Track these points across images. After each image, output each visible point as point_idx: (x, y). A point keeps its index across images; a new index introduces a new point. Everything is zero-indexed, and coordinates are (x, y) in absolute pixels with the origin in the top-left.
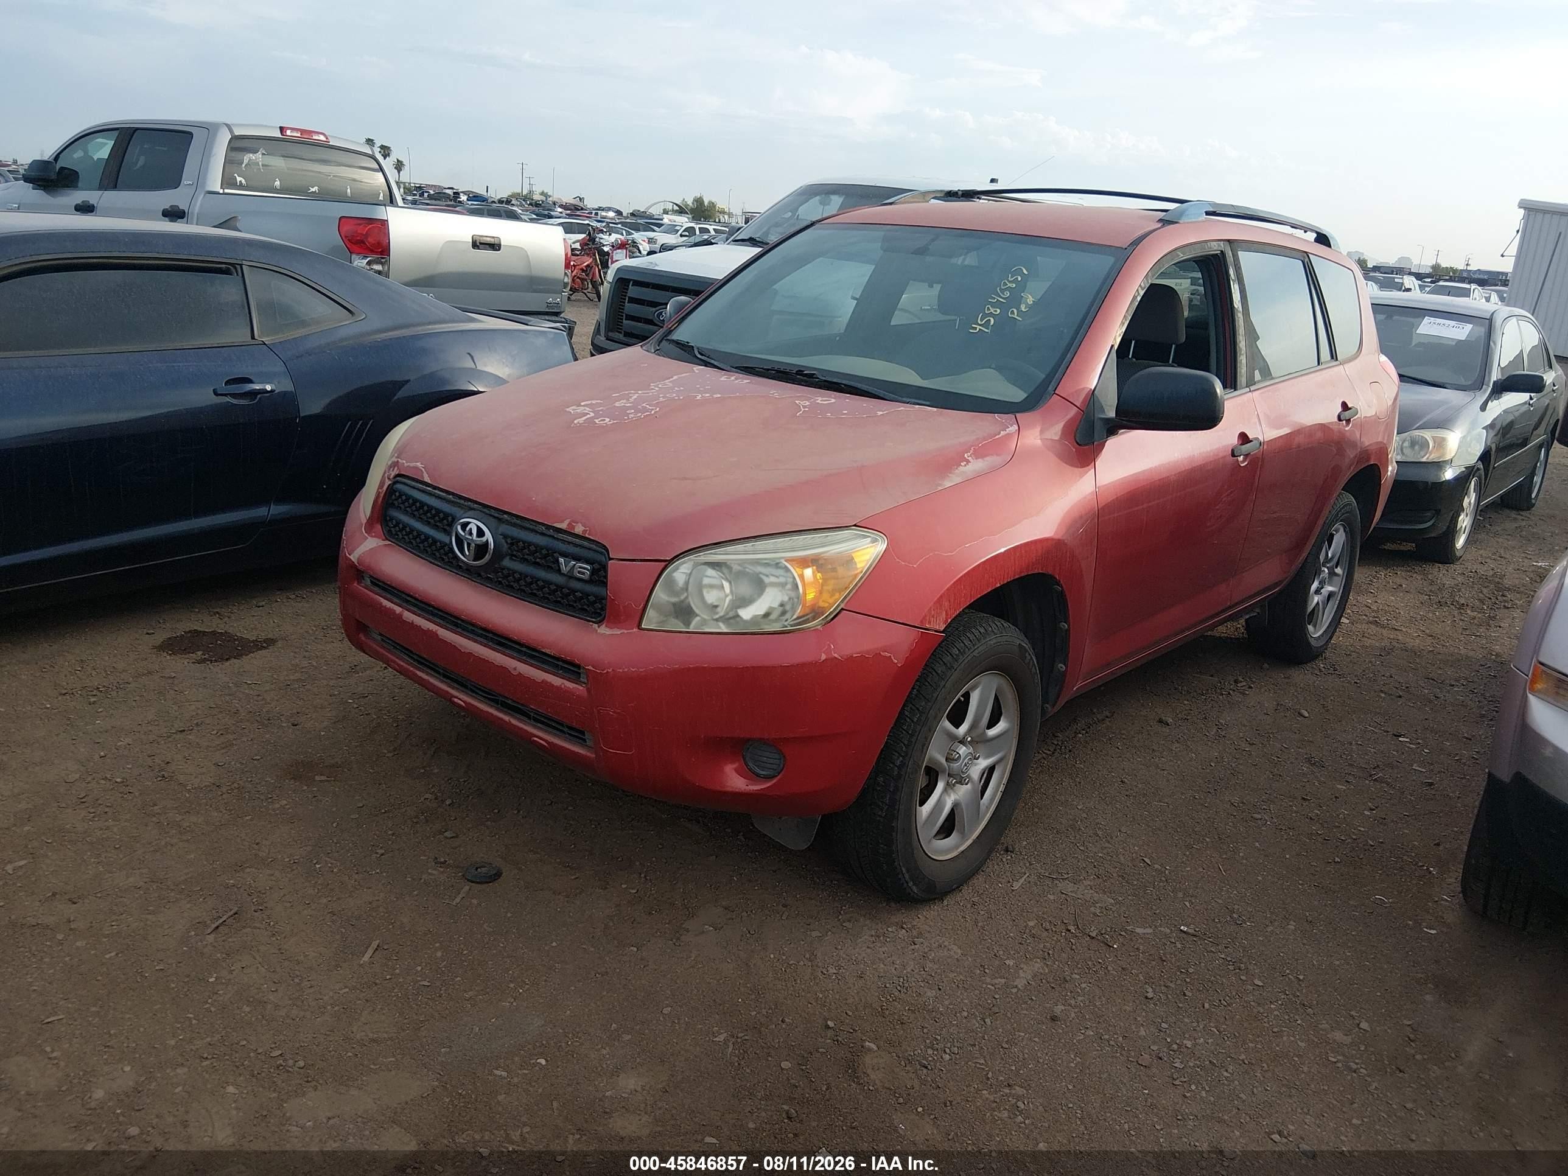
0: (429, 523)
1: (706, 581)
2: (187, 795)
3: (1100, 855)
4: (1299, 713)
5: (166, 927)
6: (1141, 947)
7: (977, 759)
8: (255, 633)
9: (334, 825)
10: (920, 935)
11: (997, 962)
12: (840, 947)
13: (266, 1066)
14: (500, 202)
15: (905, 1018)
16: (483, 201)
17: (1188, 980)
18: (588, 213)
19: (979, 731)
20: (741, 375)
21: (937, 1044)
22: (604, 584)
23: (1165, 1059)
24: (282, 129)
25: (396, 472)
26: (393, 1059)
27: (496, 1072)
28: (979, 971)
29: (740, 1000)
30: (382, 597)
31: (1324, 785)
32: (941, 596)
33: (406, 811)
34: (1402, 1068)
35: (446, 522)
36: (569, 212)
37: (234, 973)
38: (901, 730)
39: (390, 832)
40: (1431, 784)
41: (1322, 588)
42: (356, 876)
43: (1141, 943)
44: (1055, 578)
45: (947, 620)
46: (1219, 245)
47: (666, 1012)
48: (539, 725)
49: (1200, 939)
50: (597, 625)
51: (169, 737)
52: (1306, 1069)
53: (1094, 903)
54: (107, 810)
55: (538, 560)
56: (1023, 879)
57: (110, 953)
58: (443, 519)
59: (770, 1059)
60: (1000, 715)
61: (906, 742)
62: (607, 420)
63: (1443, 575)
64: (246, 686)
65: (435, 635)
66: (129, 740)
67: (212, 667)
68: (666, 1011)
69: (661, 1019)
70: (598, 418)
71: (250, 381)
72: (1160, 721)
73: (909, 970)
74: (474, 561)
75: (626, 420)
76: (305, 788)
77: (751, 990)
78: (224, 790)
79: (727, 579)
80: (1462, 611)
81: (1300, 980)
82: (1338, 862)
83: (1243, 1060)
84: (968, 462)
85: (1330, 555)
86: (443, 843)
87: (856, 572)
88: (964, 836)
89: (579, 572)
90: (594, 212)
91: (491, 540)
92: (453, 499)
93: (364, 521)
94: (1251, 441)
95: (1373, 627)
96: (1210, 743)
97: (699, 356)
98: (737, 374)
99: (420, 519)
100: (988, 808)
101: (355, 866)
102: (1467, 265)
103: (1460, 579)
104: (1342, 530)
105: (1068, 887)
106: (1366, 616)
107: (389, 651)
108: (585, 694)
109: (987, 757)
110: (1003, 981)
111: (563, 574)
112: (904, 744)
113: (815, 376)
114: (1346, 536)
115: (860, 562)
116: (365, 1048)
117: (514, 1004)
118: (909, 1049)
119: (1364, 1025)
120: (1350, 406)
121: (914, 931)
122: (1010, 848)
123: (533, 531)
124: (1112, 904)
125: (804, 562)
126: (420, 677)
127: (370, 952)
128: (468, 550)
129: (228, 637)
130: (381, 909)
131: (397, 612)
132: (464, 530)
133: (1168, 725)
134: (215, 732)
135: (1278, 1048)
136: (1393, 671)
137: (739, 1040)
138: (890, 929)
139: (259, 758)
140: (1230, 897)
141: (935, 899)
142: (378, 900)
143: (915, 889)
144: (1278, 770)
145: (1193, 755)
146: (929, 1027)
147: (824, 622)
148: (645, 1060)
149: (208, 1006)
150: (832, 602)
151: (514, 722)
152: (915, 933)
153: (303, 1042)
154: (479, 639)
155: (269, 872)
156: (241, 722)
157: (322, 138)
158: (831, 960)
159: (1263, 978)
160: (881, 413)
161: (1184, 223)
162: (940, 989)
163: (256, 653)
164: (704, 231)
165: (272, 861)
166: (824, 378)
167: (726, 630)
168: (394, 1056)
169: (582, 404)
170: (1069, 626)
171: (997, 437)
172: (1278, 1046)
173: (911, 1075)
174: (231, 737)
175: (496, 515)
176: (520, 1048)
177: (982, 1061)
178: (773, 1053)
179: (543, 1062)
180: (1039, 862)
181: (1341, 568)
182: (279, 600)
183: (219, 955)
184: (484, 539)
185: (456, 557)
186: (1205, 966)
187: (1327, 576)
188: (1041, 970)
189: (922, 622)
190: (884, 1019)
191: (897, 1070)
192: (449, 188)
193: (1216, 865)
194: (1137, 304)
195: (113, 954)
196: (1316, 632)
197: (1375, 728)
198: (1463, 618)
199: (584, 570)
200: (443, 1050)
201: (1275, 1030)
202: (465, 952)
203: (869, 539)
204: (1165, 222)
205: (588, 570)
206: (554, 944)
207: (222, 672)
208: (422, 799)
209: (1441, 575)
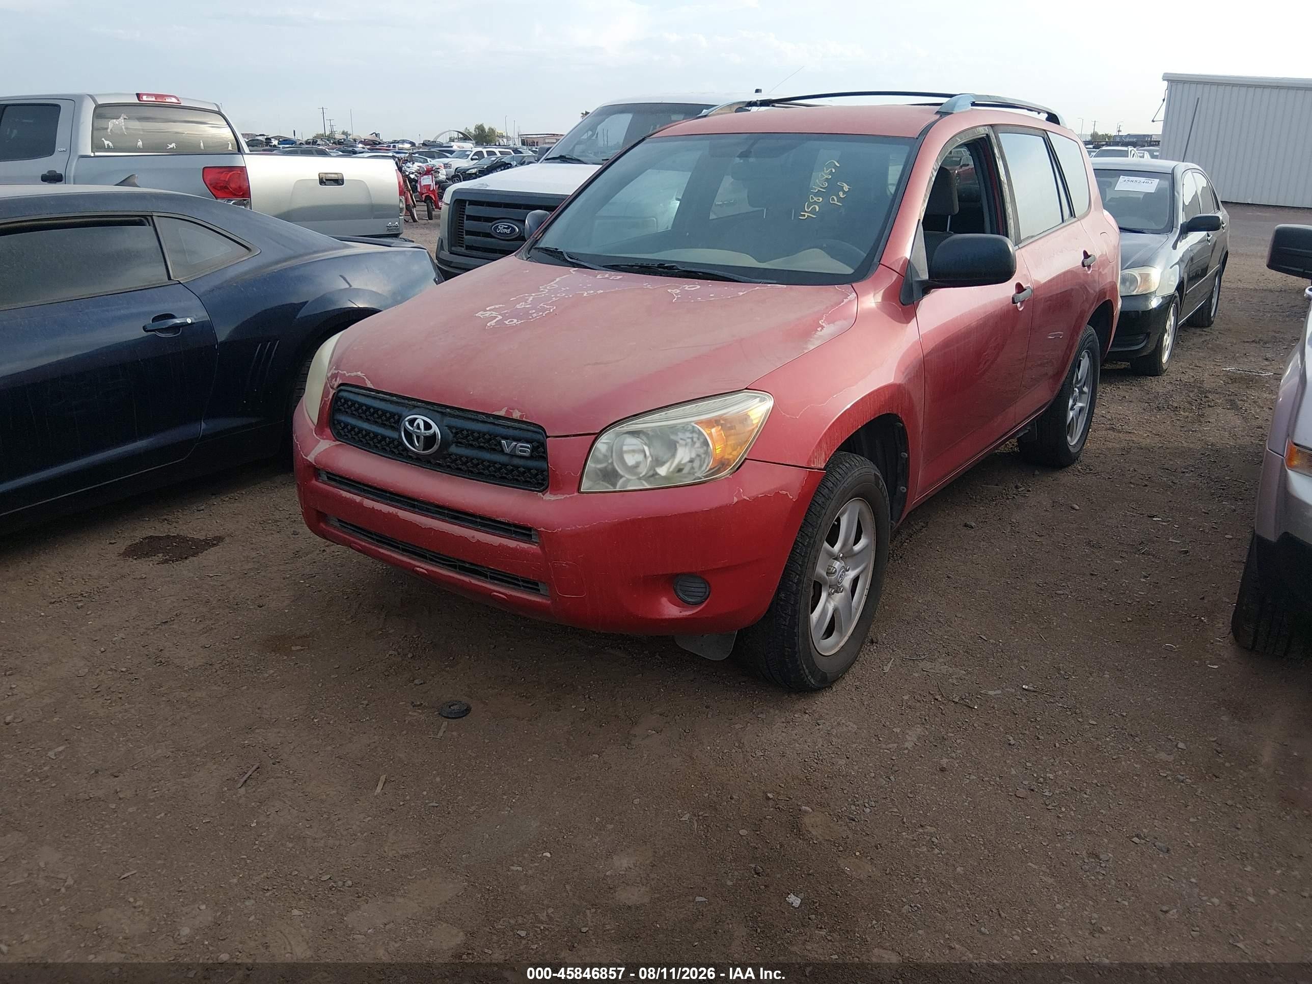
0: (376, 423)
1: (625, 448)
2: (187, 675)
3: (945, 637)
4: (1071, 507)
5: (201, 786)
6: (996, 706)
7: (848, 571)
8: (203, 533)
9: (320, 685)
10: (821, 717)
11: (887, 732)
12: (760, 734)
13: (320, 889)
14: (307, 143)
15: (827, 784)
16: (292, 144)
17: (1038, 727)
18: (387, 147)
19: (848, 547)
20: (613, 273)
21: (857, 801)
22: (544, 458)
23: (1036, 790)
24: (138, 95)
25: (339, 381)
26: (425, 869)
27: (512, 868)
28: (874, 740)
29: (693, 786)
30: (341, 489)
31: (1104, 562)
32: (821, 440)
33: (377, 666)
34: (1217, 775)
35: (395, 421)
36: (368, 147)
37: (270, 816)
38: (795, 553)
39: (369, 686)
40: (1186, 552)
41: (1075, 404)
42: (351, 725)
43: (994, 702)
44: (899, 417)
45: (826, 459)
46: (985, 130)
47: (636, 803)
48: (496, 582)
49: (1039, 693)
50: (541, 493)
51: (155, 628)
52: (1145, 785)
53: (951, 675)
54: (120, 696)
55: (482, 444)
56: (890, 663)
57: (159, 814)
58: (389, 418)
59: (729, 829)
60: (862, 532)
61: (800, 563)
62: (515, 321)
63: (1155, 385)
64: (209, 579)
65: (396, 516)
66: (122, 635)
67: (175, 566)
68: (637, 801)
69: (634, 808)
70: (507, 320)
71: (173, 317)
72: (966, 525)
73: (820, 745)
74: (423, 450)
75: (531, 319)
76: (285, 658)
77: (699, 777)
78: (217, 666)
79: (646, 444)
80: (1177, 413)
81: (1123, 716)
82: (1130, 621)
83: (1096, 784)
84: (823, 327)
85: (1079, 378)
86: (414, 689)
87: (753, 427)
88: (842, 635)
89: (520, 451)
90: (392, 145)
91: (438, 431)
92: (397, 400)
93: (313, 427)
94: (1025, 289)
95: (1111, 432)
96: (1008, 539)
97: (569, 259)
98: (609, 272)
99: (368, 420)
100: (857, 609)
101: (347, 717)
102: (1119, 131)
103: (1170, 387)
104: (1086, 356)
105: (927, 665)
106: (1104, 424)
107: (350, 535)
108: (539, 551)
109: (854, 569)
110: (895, 745)
111: (507, 454)
112: (799, 565)
113: (674, 268)
114: (1090, 361)
115: (755, 419)
116: (398, 863)
117: (512, 812)
118: (837, 807)
119: (1181, 745)
120: (1089, 254)
121: (815, 715)
122: (875, 640)
123: (473, 420)
124: (964, 675)
125: (711, 423)
126: (382, 553)
127: (380, 785)
128: (418, 442)
129: (183, 540)
130: (379, 749)
131: (358, 501)
132: (412, 426)
133: (972, 528)
134: (194, 620)
135: (1119, 771)
136: (1135, 466)
137: (701, 818)
138: (795, 715)
139: (239, 637)
140: (1054, 659)
141: (825, 688)
142: (374, 742)
143: (812, 681)
144: (1066, 554)
145: (998, 550)
146: (848, 789)
147: (732, 471)
148: (629, 843)
149: (257, 846)
150: (736, 455)
151: (473, 581)
152: (816, 715)
153: (346, 865)
154: (435, 515)
155: (275, 730)
156: (213, 609)
157: (174, 100)
158: (757, 746)
159: (1095, 719)
160: (742, 293)
161: (958, 113)
162: (848, 758)
163: (209, 550)
164: (490, 153)
165: (276, 721)
166: (683, 269)
167: (649, 487)
168: (425, 866)
169: (488, 309)
170: (909, 455)
171: (842, 304)
172: (1119, 769)
173: (843, 827)
174: (208, 622)
175: (439, 410)
176: (527, 846)
177: (896, 810)
178: (731, 825)
179: (548, 855)
180: (899, 648)
181: (1087, 387)
182: (215, 503)
183: (253, 804)
184: (431, 431)
185: (406, 449)
186: (1049, 714)
187: (1078, 394)
188: (923, 733)
189: (808, 463)
190: (810, 787)
191: (832, 825)
192: (261, 135)
193: (1037, 635)
194: (933, 183)
195: (163, 815)
196: (1072, 441)
197: (1133, 512)
198: (1178, 418)
199: (525, 448)
200: (463, 856)
201: (1114, 757)
202: (459, 775)
203: (758, 399)
204: (943, 114)
205: (528, 448)
206: (530, 760)
207: (186, 569)
208: (388, 655)
209: (1154, 386)
